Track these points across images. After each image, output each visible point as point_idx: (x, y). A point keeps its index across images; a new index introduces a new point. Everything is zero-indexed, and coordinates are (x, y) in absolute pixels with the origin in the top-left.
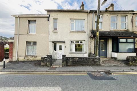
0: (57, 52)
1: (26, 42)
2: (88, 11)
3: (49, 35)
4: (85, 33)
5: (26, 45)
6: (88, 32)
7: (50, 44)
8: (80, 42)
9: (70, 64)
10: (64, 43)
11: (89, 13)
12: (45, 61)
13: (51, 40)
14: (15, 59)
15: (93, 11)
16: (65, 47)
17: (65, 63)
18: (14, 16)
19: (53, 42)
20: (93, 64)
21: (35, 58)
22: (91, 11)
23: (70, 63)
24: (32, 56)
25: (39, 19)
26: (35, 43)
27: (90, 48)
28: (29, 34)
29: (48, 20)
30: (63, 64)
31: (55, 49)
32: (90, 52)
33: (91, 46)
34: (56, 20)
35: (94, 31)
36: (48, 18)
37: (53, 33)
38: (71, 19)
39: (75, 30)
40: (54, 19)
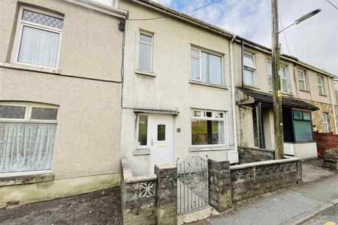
3: (122, 82)
4: (226, 91)
6: (234, 90)
7: (124, 116)
13: (129, 103)
15: (241, 39)
16: (179, 130)
17: (229, 193)
19: (137, 112)
21: (46, 186)
24: (27, 181)
26: (48, 113)
27: (239, 133)
33: (242, 128)
34: (146, 35)
35: (245, 89)
38: (192, 45)
39: (201, 80)
40: (140, 30)
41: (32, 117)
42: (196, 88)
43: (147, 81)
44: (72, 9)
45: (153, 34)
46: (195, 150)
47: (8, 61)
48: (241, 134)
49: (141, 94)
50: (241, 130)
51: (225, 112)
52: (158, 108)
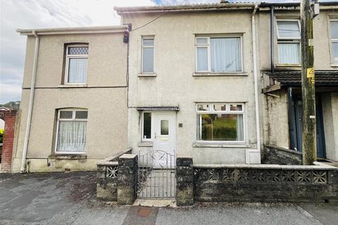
0: (152, 142)
1: (57, 110)
2: (253, 7)
3: (127, 86)
4: (245, 78)
5: (56, 119)
6: (257, 75)
7: (129, 114)
8: (228, 107)
10: (177, 111)
11: (258, 11)
12: (112, 181)
13: (134, 103)
14: (18, 166)
15: (270, 6)
16: (181, 125)
17: (190, 190)
18: (22, 32)
19: (140, 110)
20: (308, 198)
21: (83, 162)
22: (263, 5)
23: (210, 191)
26: (83, 114)
27: (266, 128)
28: (66, 84)
29: (126, 40)
30: (183, 194)
31: (147, 132)
32: (268, 143)
33: (271, 122)
34: (149, 39)
35: (276, 71)
36: (126, 33)
37: (141, 81)
38: (196, 35)
39: (210, 70)
40: (142, 36)
41: (76, 118)
42: (201, 80)
43: (149, 81)
44: (93, 37)
45: (154, 36)
46: (198, 145)
47: (63, 83)
48: (269, 129)
50: (269, 125)
51: (245, 103)
52: (159, 105)
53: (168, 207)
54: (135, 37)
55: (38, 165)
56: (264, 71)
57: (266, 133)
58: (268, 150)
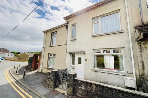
1: (49, 54)
3: (67, 44)
7: (67, 55)
8: (112, 51)
9: (80, 94)
16: (86, 60)
18: (43, 32)
19: (70, 53)
25: (59, 29)
27: (140, 64)
28: (52, 45)
29: (67, 28)
30: (69, 90)
32: (143, 74)
33: (144, 60)
35: (146, 25)
36: (67, 25)
37: (71, 42)
38: (93, 18)
40: (72, 25)
41: (53, 56)
42: (95, 38)
43: (74, 42)
45: (76, 24)
46: (94, 70)
47: (51, 45)
49: (72, 47)
50: (143, 62)
51: (123, 48)
52: (77, 51)
53: (64, 94)
54: (70, 26)
55: (44, 71)
56: (136, 27)
57: (141, 68)
58: (142, 79)
